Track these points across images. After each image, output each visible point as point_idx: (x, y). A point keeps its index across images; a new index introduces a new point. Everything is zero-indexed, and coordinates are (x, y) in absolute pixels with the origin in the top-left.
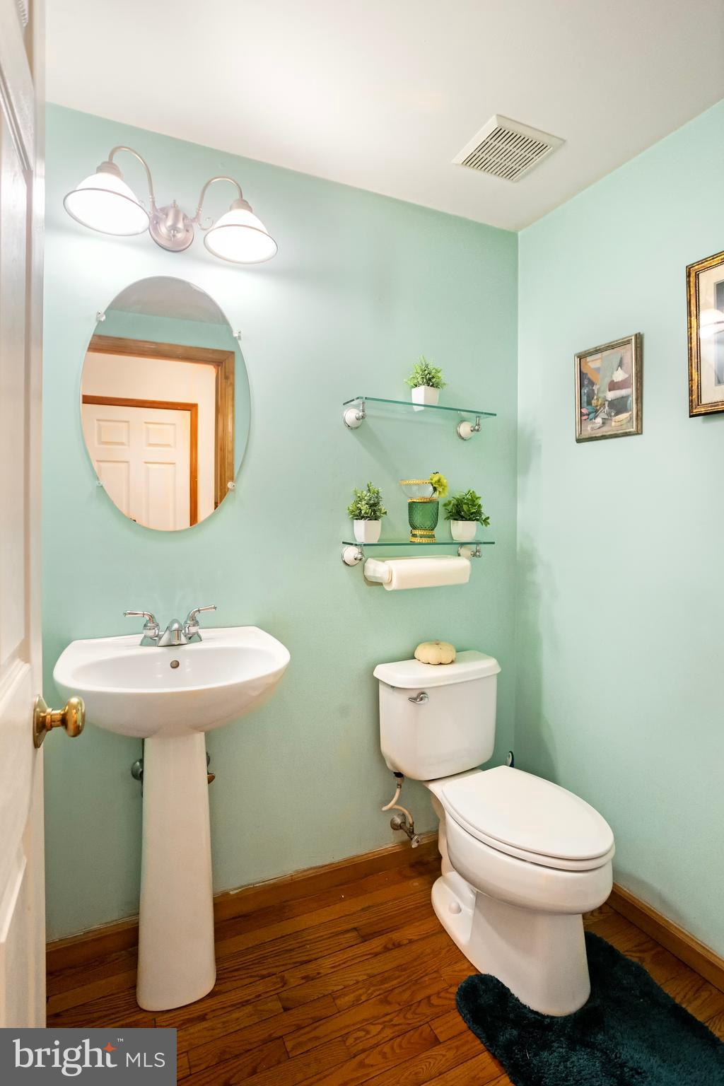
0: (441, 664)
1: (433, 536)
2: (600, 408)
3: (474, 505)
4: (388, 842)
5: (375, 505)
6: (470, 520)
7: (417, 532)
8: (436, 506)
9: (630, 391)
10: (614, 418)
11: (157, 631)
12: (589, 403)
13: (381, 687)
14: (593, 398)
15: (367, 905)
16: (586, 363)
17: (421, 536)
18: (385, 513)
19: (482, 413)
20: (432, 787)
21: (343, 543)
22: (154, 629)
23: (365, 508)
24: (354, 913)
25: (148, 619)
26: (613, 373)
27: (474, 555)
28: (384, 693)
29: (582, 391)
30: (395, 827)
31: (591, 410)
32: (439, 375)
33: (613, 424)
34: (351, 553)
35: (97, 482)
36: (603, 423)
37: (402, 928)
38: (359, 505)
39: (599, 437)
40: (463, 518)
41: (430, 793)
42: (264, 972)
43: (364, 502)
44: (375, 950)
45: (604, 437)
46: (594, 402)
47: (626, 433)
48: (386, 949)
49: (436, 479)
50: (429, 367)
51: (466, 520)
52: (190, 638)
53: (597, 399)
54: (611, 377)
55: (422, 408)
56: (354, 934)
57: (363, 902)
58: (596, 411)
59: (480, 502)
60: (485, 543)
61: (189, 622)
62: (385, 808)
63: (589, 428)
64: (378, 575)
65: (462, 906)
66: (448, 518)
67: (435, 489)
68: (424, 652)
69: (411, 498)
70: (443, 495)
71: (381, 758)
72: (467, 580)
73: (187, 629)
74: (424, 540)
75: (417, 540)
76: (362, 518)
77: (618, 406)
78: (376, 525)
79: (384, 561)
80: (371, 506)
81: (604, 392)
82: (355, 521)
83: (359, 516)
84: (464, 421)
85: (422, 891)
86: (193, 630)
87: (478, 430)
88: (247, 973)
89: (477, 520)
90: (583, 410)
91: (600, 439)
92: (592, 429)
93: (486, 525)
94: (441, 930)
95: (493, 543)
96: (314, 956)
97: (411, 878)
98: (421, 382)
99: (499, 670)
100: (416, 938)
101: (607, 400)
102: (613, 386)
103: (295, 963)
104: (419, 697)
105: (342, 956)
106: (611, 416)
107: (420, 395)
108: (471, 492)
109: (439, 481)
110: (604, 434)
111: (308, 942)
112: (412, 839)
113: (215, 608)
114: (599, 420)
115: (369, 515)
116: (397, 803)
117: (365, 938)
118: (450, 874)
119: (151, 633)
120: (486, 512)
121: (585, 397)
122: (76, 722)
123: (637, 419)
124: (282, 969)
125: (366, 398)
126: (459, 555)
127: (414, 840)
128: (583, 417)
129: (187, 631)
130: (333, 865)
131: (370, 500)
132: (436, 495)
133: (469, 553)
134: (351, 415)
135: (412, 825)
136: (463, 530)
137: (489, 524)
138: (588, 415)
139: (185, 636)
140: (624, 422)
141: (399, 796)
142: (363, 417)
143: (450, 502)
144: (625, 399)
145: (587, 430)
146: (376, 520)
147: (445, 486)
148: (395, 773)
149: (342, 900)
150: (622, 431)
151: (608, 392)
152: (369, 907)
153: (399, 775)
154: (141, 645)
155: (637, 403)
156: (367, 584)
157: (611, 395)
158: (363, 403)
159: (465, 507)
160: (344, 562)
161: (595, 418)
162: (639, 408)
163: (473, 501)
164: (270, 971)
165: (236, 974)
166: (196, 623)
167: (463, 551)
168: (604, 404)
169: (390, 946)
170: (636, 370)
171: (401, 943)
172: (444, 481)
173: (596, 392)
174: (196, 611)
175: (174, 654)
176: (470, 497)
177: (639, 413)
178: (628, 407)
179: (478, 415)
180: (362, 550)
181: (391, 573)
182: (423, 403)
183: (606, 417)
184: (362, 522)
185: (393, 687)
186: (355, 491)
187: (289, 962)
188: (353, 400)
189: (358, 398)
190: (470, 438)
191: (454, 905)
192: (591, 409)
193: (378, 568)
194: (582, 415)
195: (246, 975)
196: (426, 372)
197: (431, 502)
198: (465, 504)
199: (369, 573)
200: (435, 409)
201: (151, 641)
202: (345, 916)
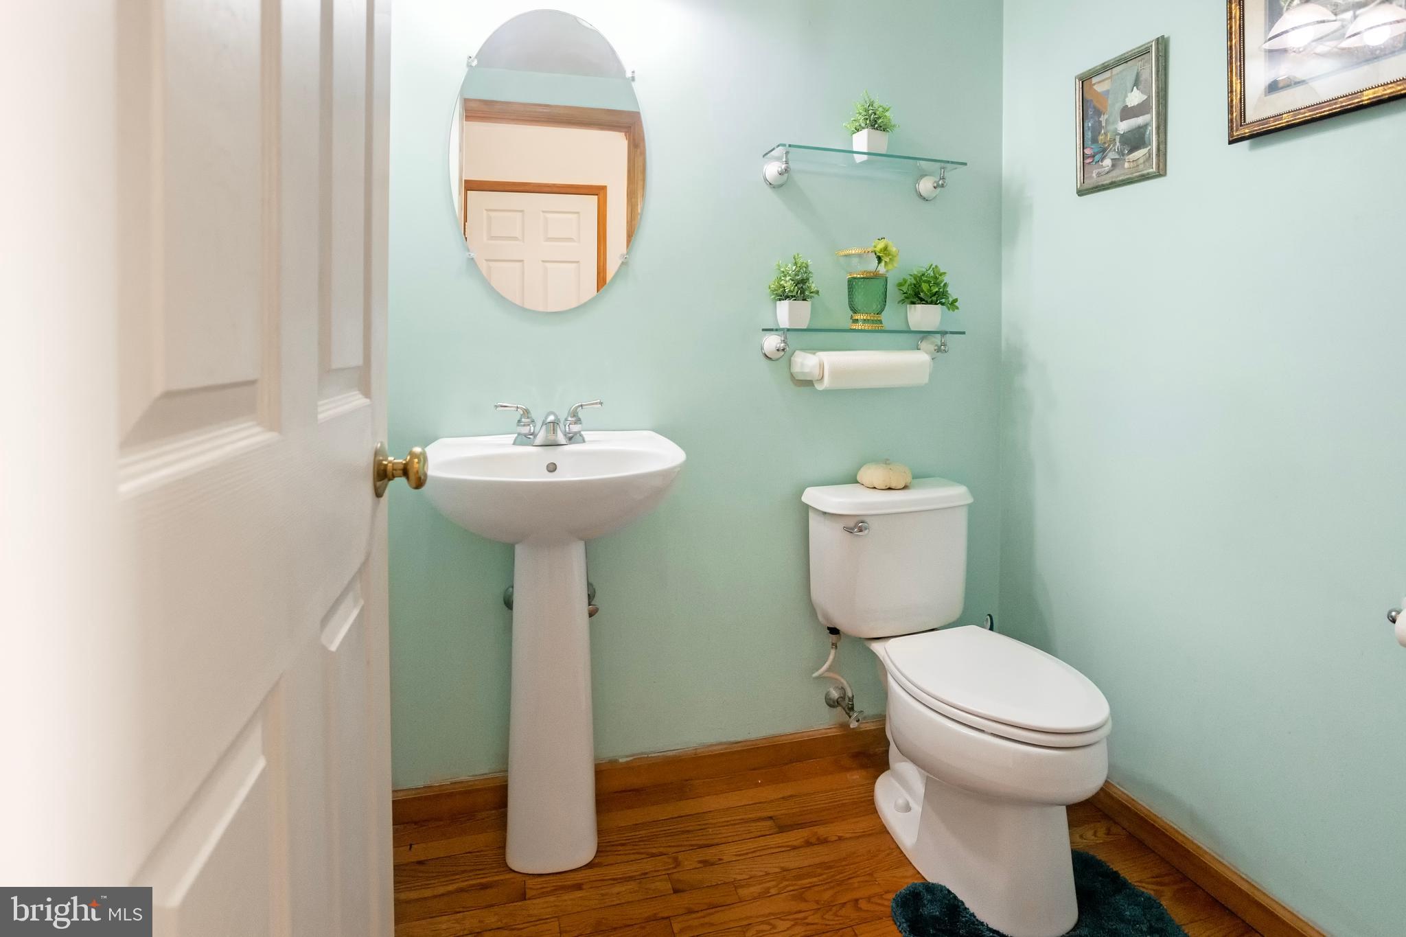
0: (890, 489)
1: (880, 322)
2: (1109, 145)
3: (937, 284)
4: (822, 721)
5: (804, 281)
6: (931, 303)
7: (857, 317)
8: (883, 283)
9: (1151, 118)
10: (1127, 158)
11: (532, 428)
12: (1094, 140)
13: (811, 515)
14: (1099, 133)
15: (789, 794)
16: (1092, 85)
17: (865, 321)
18: (817, 292)
19: (948, 162)
20: (877, 647)
21: (763, 330)
22: (529, 425)
23: (789, 285)
24: (772, 801)
25: (522, 413)
26: (1126, 96)
27: (939, 350)
28: (814, 523)
29: (1086, 125)
30: (832, 704)
31: (1096, 150)
32: (887, 114)
33: (1126, 165)
34: (772, 342)
35: (468, 254)
36: (1113, 166)
37: (832, 823)
38: (782, 282)
39: (1107, 185)
40: (922, 301)
41: (874, 656)
42: (654, 851)
43: (788, 278)
44: (795, 843)
45: (1114, 185)
46: (1101, 138)
47: (1143, 175)
48: (808, 844)
49: (881, 245)
50: (874, 105)
51: (927, 303)
52: (570, 439)
53: (1106, 134)
54: (1124, 101)
55: (865, 157)
56: (769, 823)
57: (787, 790)
58: (1104, 150)
59: (946, 279)
60: (952, 333)
61: (570, 419)
62: (816, 674)
63: (1094, 175)
64: (807, 370)
65: (912, 804)
66: (903, 301)
67: (879, 259)
68: (870, 474)
69: (850, 273)
70: (890, 267)
71: (811, 609)
72: (926, 380)
73: (567, 427)
74: (867, 327)
75: (859, 326)
76: (787, 297)
77: (1135, 140)
78: (805, 307)
79: (814, 354)
80: (797, 283)
81: (1115, 122)
82: (778, 302)
83: (784, 296)
84: (926, 175)
85: (863, 785)
86: (575, 428)
87: (942, 186)
88: (635, 849)
89: (943, 304)
90: (1087, 151)
91: (1108, 188)
92: (1099, 175)
93: (953, 311)
94: (883, 831)
95: (964, 333)
96: (716, 841)
97: (848, 769)
98: (863, 125)
99: (970, 500)
100: (848, 835)
101: (1119, 134)
102: (1127, 113)
103: (692, 845)
104: (856, 526)
105: (751, 845)
106: (1123, 155)
107: (861, 141)
108: (933, 266)
109: (885, 249)
110: (1114, 180)
111: (710, 826)
112: (850, 717)
113: (601, 403)
114: (1107, 162)
115: (794, 294)
116: (829, 670)
117: (782, 829)
118: (901, 766)
119: (525, 430)
120: (953, 292)
121: (1090, 133)
122: (417, 472)
123: (1158, 155)
124: (674, 850)
125: (790, 146)
126: (919, 349)
127: (852, 718)
128: (1086, 162)
129: (567, 430)
130: (748, 743)
131: (796, 275)
132: (882, 269)
133: (932, 348)
134: (772, 169)
135: (851, 699)
136: (923, 316)
137: (957, 308)
138: (1094, 156)
139: (565, 435)
140: (1141, 161)
141: (834, 659)
142: (786, 170)
143: (905, 281)
144: (1142, 130)
145: (1091, 177)
146: (804, 300)
147: (894, 256)
148: (829, 628)
149: (757, 785)
150: (1137, 174)
151: (1120, 123)
152: (791, 796)
153: (834, 631)
154: (514, 444)
155: (1158, 133)
156: (796, 385)
157: (1123, 126)
158: (787, 153)
159: (925, 287)
160: (766, 356)
161: (1102, 159)
162: (1162, 139)
163: (936, 279)
164: (661, 850)
165: (620, 848)
166: (578, 421)
167: (923, 345)
168: (1115, 140)
169: (813, 840)
170: (1158, 87)
171: (829, 839)
172: (893, 249)
173: (1104, 124)
174: (579, 406)
175: (551, 455)
176: (932, 274)
177: (1162, 147)
178: (1146, 139)
179: (943, 164)
180: (786, 338)
181: (822, 366)
182: (866, 151)
183: (1117, 157)
184: (787, 302)
185: (825, 513)
186: (779, 266)
187: (686, 843)
188: (774, 149)
189: (778, 146)
190: (935, 198)
191: (901, 802)
192: (1096, 148)
193: (806, 362)
194: (1084, 156)
195: (632, 852)
196: (870, 112)
197: (875, 276)
198: (925, 282)
199: (796, 369)
200: (884, 158)
201: (525, 439)
202: (760, 803)
